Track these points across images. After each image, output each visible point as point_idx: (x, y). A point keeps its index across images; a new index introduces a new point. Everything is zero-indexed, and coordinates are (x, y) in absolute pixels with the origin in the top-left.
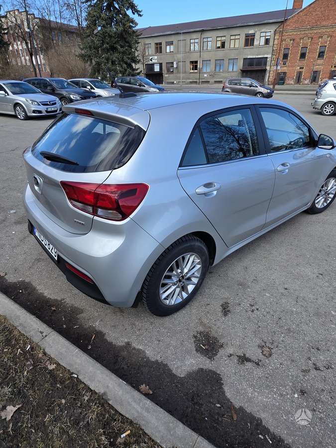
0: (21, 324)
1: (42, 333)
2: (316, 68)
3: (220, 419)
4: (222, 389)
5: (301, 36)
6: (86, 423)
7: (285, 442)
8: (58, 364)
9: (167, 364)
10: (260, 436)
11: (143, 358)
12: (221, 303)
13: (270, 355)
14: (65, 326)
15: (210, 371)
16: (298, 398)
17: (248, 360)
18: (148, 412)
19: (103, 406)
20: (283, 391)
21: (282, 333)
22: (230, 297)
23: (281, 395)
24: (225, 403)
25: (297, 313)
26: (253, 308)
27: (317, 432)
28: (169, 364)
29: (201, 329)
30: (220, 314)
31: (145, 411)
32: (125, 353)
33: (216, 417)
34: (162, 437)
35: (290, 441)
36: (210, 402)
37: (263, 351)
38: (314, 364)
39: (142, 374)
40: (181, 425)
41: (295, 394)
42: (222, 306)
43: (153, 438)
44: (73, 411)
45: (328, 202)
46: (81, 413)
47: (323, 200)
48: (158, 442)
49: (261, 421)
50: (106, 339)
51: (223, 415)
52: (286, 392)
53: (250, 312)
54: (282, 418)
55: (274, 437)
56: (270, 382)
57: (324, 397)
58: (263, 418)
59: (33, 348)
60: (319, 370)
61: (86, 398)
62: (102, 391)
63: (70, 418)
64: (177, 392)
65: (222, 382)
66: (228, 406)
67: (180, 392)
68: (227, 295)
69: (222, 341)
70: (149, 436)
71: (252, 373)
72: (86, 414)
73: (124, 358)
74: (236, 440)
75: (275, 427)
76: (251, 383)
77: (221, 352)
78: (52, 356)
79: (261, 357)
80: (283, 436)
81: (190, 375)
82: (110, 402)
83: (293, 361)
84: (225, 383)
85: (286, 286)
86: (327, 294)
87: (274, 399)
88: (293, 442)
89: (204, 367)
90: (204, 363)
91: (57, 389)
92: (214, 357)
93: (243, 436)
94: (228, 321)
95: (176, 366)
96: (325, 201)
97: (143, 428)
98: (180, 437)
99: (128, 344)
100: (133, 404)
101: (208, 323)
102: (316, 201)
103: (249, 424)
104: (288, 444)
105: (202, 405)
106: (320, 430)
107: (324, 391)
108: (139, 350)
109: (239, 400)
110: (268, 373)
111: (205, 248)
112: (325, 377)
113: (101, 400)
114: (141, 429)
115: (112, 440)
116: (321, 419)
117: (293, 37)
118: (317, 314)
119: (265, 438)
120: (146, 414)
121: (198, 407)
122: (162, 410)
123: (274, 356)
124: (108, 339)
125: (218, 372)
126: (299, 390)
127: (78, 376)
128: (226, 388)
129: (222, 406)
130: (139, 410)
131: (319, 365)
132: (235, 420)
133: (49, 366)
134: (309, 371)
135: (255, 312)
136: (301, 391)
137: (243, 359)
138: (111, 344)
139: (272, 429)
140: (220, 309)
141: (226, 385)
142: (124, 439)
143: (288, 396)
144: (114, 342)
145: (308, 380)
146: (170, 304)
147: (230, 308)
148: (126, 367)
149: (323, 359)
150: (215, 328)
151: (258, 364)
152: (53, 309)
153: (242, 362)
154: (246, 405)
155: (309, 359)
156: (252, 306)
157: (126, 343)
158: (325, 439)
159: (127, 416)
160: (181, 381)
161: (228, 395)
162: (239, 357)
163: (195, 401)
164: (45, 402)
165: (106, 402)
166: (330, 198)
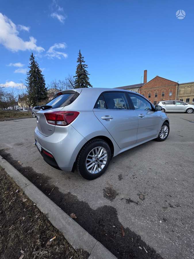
0: (18, 181)
1: (26, 184)
2: (155, 100)
3: (115, 235)
4: (117, 216)
5: (148, 91)
6: (32, 231)
7: (157, 253)
8: (28, 199)
9: (87, 203)
10: (140, 247)
11: (76, 200)
12: (118, 175)
13: (144, 199)
14: (40, 185)
15: (111, 207)
16: (162, 223)
17: (132, 201)
18: (69, 225)
19: (44, 221)
20: (153, 219)
21: (150, 188)
22: (122, 172)
23: (152, 221)
24: (118, 225)
25: (157, 179)
26: (134, 177)
27: (177, 246)
28: (88, 203)
29: (107, 186)
30: (117, 180)
31: (68, 224)
32: (67, 197)
33: (112, 234)
34: (74, 241)
35: (160, 252)
36: (109, 224)
37: (140, 197)
38: (169, 204)
39: (73, 208)
40: (87, 234)
41: (160, 221)
42: (119, 176)
43: (69, 241)
44: (27, 224)
45: (166, 136)
46: (31, 225)
47: (163, 135)
48: (71, 244)
49: (140, 237)
50: (59, 191)
51: (117, 233)
52: (155, 219)
53: (132, 179)
54: (153, 236)
55: (149, 249)
56: (145, 213)
57: (179, 223)
58: (142, 235)
59: (19, 191)
60: (173, 207)
61: (37, 216)
62: (46, 213)
63: (24, 228)
64: (91, 218)
65: (117, 213)
66: (120, 227)
67: (93, 218)
68: (121, 171)
69: (118, 192)
70: (66, 240)
71: (134, 208)
72: (33, 226)
73: (65, 200)
74: (124, 249)
75: (149, 241)
76: (133, 214)
77: (117, 197)
78: (27, 195)
79: (139, 200)
80: (155, 248)
81: (99, 209)
82: (49, 219)
83: (157, 202)
84: (118, 213)
85: (150, 168)
86: (171, 171)
87: (148, 223)
88: (162, 253)
89: (108, 205)
90: (108, 203)
91: (23, 212)
92: (114, 200)
93: (129, 247)
94: (121, 182)
95: (92, 204)
96: (164, 136)
97: (64, 235)
98: (85, 241)
99: (69, 193)
100: (62, 220)
101: (111, 183)
102: (160, 136)
103: (132, 239)
104: (158, 254)
105: (104, 226)
106: (179, 244)
107: (178, 219)
108: (74, 196)
109: (126, 224)
110: (143, 209)
111: (108, 146)
112: (177, 211)
113: (44, 218)
114: (63, 235)
115: (44, 243)
116: (178, 237)
117: (145, 91)
118: (167, 180)
119: (143, 249)
120: (68, 226)
121: (102, 227)
122: (77, 224)
123: (146, 200)
124: (60, 190)
125: (115, 208)
126: (162, 219)
127: (36, 204)
128: (119, 217)
129: (116, 227)
130: (64, 223)
131: (172, 204)
132: (124, 235)
133: (23, 200)
134: (167, 208)
135: (135, 179)
136: (164, 219)
137: (129, 201)
138: (61, 193)
139: (147, 243)
140: (117, 177)
141: (119, 214)
142: (51, 242)
143: (156, 222)
144: (62, 192)
145: (167, 212)
146: (92, 173)
147: (123, 177)
148: (65, 204)
149: (174, 201)
150: (115, 186)
151: (137, 204)
152: (38, 177)
153: (129, 203)
154: (131, 227)
155: (166, 201)
156: (133, 176)
157: (68, 192)
158: (184, 251)
159: (56, 227)
160: (94, 212)
161: (120, 220)
162: (127, 200)
163: (101, 223)
164: (14, 218)
165: (47, 218)
166: (166, 134)
